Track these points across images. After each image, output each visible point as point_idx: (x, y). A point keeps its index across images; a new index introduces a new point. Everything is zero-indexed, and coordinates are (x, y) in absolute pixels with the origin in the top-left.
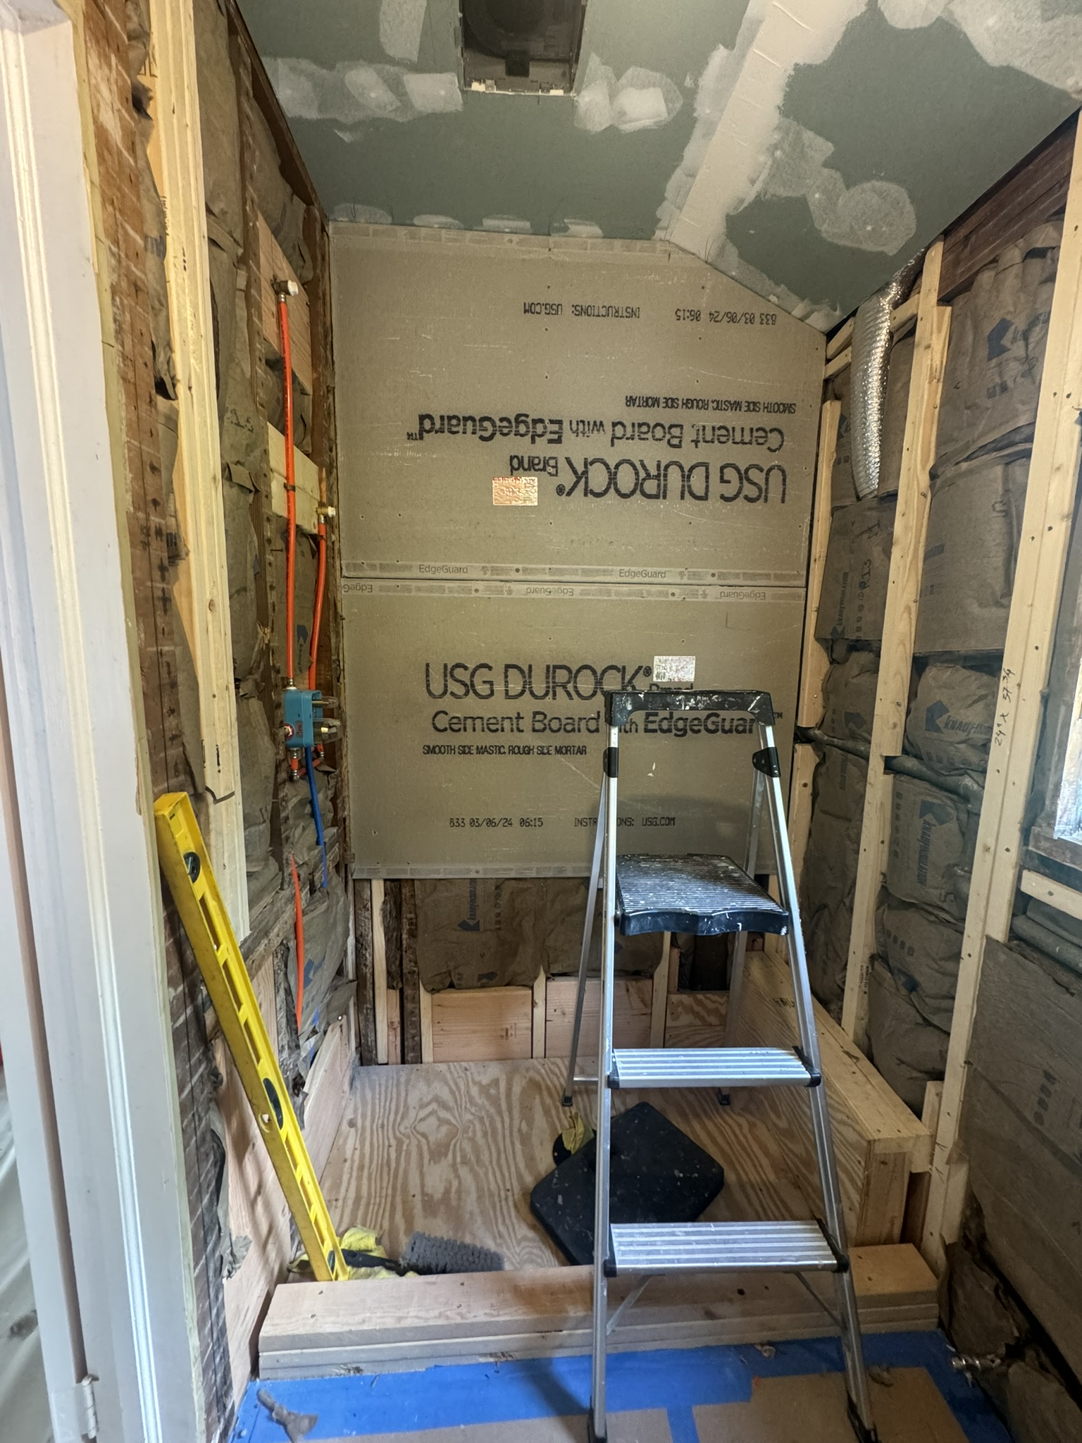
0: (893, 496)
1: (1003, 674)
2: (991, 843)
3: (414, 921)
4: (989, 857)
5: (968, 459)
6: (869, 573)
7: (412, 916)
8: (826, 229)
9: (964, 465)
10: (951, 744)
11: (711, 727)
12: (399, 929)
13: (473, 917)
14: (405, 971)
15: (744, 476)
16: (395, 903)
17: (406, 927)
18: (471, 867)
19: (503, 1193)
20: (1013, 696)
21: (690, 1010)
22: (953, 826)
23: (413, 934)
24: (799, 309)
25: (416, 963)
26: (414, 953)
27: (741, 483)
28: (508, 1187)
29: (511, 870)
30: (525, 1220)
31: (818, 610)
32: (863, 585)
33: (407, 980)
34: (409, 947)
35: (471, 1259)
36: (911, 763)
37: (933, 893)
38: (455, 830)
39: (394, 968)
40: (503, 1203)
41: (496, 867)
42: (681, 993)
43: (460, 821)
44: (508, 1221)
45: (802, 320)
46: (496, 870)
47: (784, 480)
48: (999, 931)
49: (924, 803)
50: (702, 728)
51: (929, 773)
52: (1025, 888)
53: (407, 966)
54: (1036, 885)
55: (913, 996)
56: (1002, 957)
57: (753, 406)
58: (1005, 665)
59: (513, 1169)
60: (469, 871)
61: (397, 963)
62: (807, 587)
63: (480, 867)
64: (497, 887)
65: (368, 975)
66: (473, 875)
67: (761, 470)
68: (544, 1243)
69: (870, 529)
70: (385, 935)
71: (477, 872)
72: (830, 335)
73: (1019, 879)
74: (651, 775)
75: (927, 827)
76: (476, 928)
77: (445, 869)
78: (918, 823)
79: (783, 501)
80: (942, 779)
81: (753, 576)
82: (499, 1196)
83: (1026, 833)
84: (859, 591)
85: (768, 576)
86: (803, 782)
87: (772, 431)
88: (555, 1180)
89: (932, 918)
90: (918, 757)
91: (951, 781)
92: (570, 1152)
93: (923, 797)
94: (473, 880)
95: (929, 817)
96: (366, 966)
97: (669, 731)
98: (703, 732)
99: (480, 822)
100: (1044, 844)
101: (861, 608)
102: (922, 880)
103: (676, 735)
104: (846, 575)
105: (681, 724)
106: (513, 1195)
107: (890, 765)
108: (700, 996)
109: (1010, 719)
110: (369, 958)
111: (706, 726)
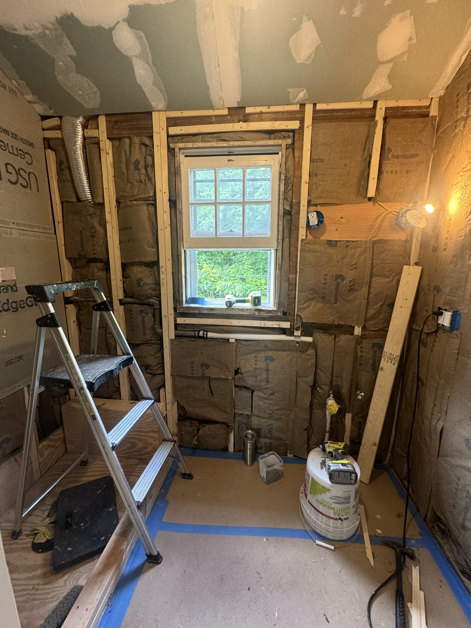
0: (102, 204)
1: (160, 267)
2: (166, 314)
4: (167, 318)
5: (135, 200)
6: (95, 232)
8: (60, 78)
9: (135, 202)
10: (147, 290)
11: (30, 304)
15: (18, 173)
19: (31, 592)
20: (165, 273)
21: (49, 446)
22: (150, 315)
24: (29, 97)
27: (17, 176)
28: (32, 587)
30: (56, 579)
31: (65, 245)
32: (93, 237)
35: (65, 605)
36: (129, 300)
37: (149, 336)
40: (38, 592)
42: (42, 442)
44: (49, 591)
45: (29, 102)
47: (37, 180)
48: (173, 337)
49: (140, 310)
50: (25, 305)
51: (137, 301)
52: (178, 322)
54: (180, 320)
55: (148, 371)
56: (175, 342)
57: (14, 136)
58: (161, 265)
59: (24, 582)
62: (55, 233)
67: (26, 173)
68: (76, 569)
69: (91, 215)
72: (44, 118)
73: (175, 321)
74: (4, 336)
75: (143, 317)
78: (140, 317)
79: (38, 191)
80: (143, 302)
81: (32, 226)
82: (31, 595)
83: (175, 309)
84: (91, 239)
85: (39, 227)
86: (73, 320)
87: (27, 153)
88: (59, 549)
89: (150, 344)
90: (131, 297)
91: (146, 301)
92: (48, 541)
93: (140, 309)
95: (143, 314)
97: (9, 310)
98: (26, 307)
100: (181, 309)
101: (94, 245)
102: (144, 334)
103: (13, 311)
104: (81, 232)
105: (14, 305)
106: (39, 584)
107: (121, 302)
108: (51, 437)
109: (165, 280)
111: (27, 303)
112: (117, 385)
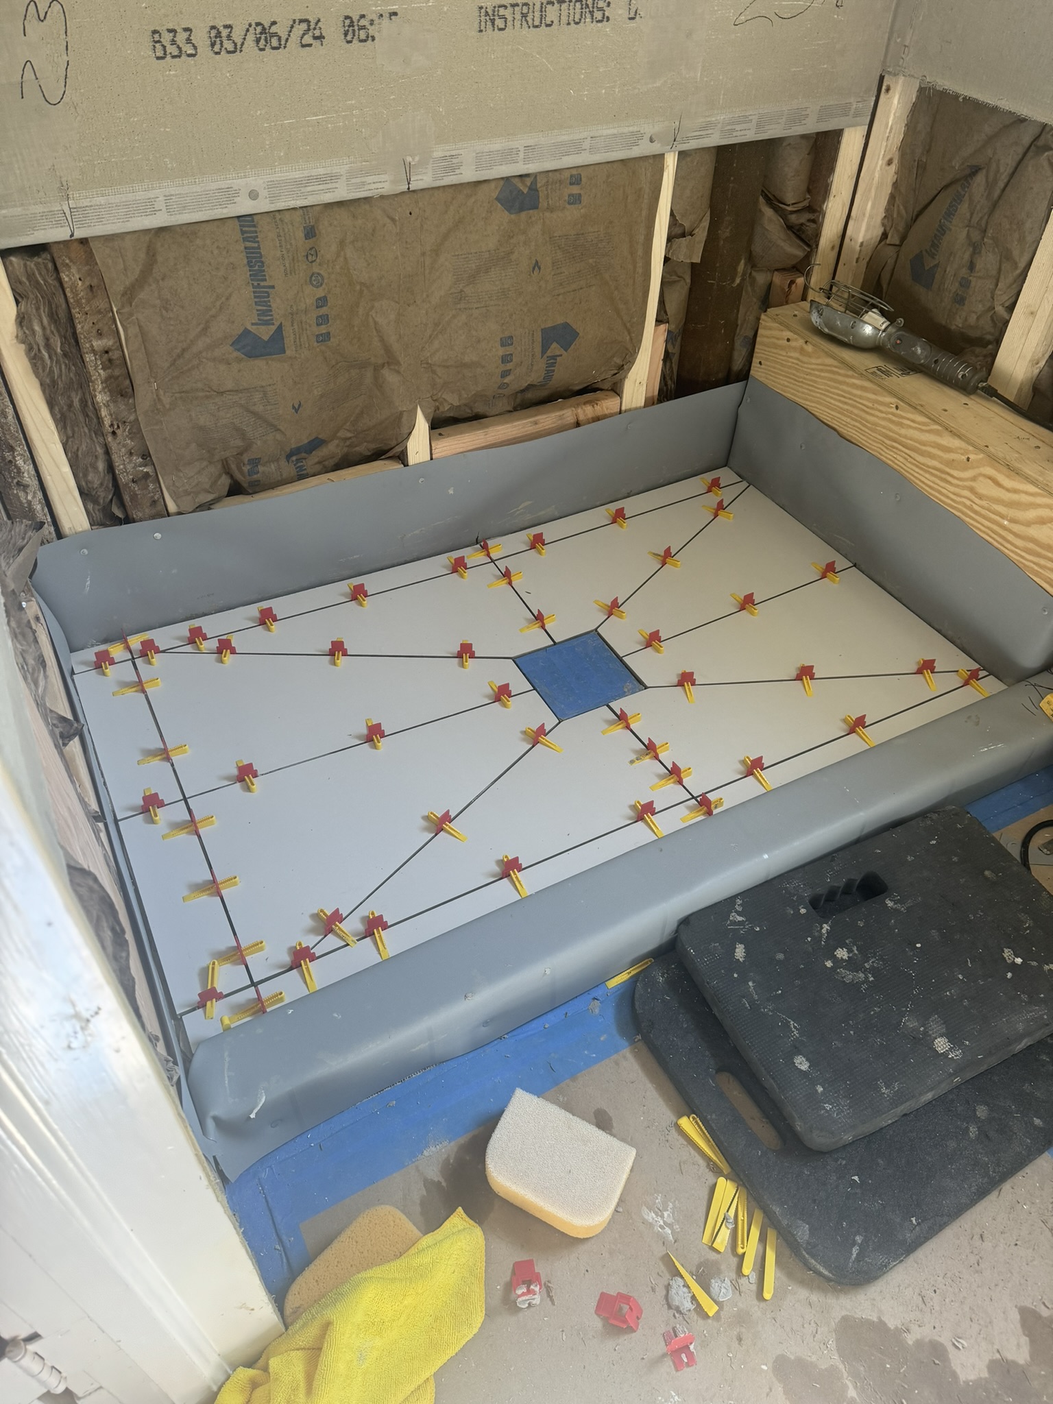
3: (115, 355)
7: (107, 342)
12: (83, 382)
13: (265, 315)
14: (123, 479)
16: (53, 316)
17: (98, 374)
18: (237, 183)
23: (123, 389)
25: (146, 456)
26: (136, 433)
29: (333, 178)
33: (134, 497)
34: (119, 422)
38: (174, 69)
39: (97, 477)
41: (297, 175)
43: (181, 37)
46: (300, 183)
53: (127, 467)
60: (230, 195)
61: (101, 465)
63: (257, 181)
64: (311, 233)
65: (39, 507)
66: (245, 206)
70: (51, 404)
71: (253, 195)
76: (274, 346)
77: (168, 197)
94: (246, 220)
96: (25, 487)
99: (237, 35)
110: (27, 468)
112: (1000, 310)
